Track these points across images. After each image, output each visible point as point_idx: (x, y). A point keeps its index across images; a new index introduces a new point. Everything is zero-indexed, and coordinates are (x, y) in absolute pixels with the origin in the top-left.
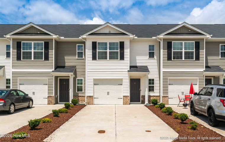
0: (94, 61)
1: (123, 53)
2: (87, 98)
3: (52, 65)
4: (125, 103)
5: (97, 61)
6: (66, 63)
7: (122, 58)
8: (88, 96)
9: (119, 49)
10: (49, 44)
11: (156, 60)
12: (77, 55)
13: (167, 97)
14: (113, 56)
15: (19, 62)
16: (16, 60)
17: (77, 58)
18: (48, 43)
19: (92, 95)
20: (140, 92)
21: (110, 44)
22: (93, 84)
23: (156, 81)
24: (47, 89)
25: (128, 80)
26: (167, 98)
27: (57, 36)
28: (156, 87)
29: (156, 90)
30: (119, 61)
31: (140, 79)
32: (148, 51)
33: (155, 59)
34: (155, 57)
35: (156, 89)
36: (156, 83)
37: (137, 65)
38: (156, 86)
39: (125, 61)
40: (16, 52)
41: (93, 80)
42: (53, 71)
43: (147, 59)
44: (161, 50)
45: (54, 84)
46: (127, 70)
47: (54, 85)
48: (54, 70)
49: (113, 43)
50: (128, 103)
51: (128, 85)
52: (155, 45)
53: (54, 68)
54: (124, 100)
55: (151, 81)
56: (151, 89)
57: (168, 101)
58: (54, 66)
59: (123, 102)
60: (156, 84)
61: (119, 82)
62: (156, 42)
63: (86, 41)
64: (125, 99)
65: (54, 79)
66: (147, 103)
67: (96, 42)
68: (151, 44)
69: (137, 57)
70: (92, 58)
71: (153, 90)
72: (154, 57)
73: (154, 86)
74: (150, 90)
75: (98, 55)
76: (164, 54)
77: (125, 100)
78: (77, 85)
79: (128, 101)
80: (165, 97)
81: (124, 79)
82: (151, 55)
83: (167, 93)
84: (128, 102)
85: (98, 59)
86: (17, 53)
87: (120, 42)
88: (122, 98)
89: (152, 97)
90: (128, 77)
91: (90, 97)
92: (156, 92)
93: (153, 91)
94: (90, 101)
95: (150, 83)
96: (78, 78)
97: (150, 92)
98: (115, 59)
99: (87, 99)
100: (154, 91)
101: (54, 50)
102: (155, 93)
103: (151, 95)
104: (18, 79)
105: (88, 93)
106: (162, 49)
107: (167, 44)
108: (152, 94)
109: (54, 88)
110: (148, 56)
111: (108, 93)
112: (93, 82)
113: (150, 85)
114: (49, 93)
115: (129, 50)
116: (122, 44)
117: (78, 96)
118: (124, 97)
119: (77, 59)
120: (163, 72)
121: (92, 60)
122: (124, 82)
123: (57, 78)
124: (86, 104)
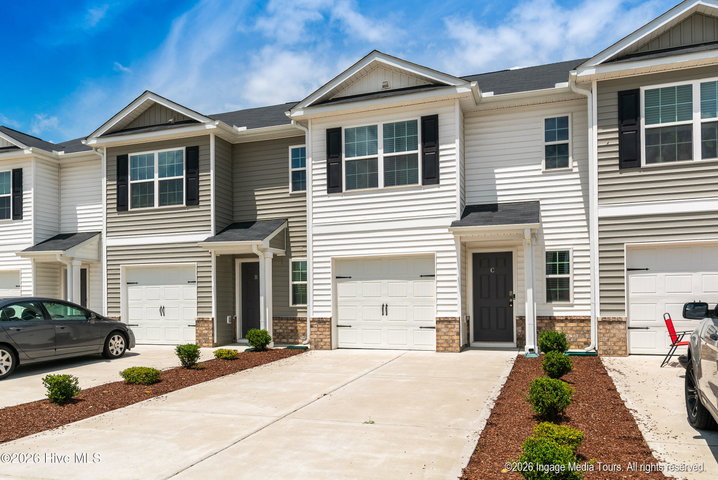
0: (335, 197)
1: (436, 157)
2: (311, 326)
3: (207, 218)
4: (443, 347)
5: (345, 194)
6: (259, 212)
7: (432, 176)
8: (313, 320)
9: (420, 146)
10: (201, 153)
11: (577, 176)
12: (290, 184)
13: (620, 322)
14: (399, 173)
15: (124, 217)
16: (115, 211)
17: (290, 190)
18: (196, 149)
19: (328, 315)
20: (512, 303)
21: (388, 128)
22: (330, 276)
23: (576, 260)
24: (195, 296)
25: (455, 260)
26: (622, 326)
27: (217, 123)
28: (576, 284)
29: (576, 296)
30: (419, 188)
31: (509, 255)
32: (541, 144)
33: (570, 172)
34: (572, 163)
35: (576, 290)
36: (576, 266)
37: (499, 199)
38: (576, 278)
39: (442, 189)
40: (115, 187)
41: (330, 265)
42: (208, 240)
43: (540, 173)
44: (590, 130)
45: (213, 279)
46: (449, 222)
47: (213, 284)
48: (212, 234)
49: (397, 124)
50: (454, 345)
51: (456, 278)
52: (570, 116)
53: (212, 228)
54: (440, 333)
55: (558, 261)
56: (558, 290)
57: (625, 340)
58: (212, 223)
59: (437, 343)
60: (576, 272)
61: (421, 268)
62: (574, 102)
63: (305, 129)
64: (444, 330)
65: (213, 264)
66: (532, 347)
67: (340, 129)
68: (555, 113)
69: (496, 171)
70: (326, 188)
71: (564, 296)
72: (567, 165)
73: (568, 279)
74: (551, 297)
75: (347, 173)
76: (605, 143)
77: (445, 334)
78: (291, 283)
79: (456, 337)
80: (610, 323)
81: (439, 255)
82: (556, 156)
83: (620, 306)
84: (453, 341)
85: (347, 189)
86: (118, 189)
87: (423, 118)
88: (434, 324)
89: (562, 321)
90: (453, 248)
91: (321, 321)
92: (576, 302)
93: (568, 299)
94: (321, 337)
95: (551, 269)
96: (293, 260)
97: (554, 303)
98: (405, 184)
99: (313, 329)
100: (571, 299)
101: (212, 172)
102: (576, 307)
103: (556, 314)
104: (120, 267)
105: (316, 309)
106: (595, 127)
107: (616, 102)
108: (559, 310)
109: (213, 295)
110: (544, 162)
111: (385, 309)
112: (330, 270)
113: (551, 276)
114: (200, 310)
115: (457, 144)
116: (431, 125)
117: (295, 320)
118: (439, 321)
119: (292, 196)
120: (600, 219)
121: (325, 193)
122: (439, 266)
123: (234, 261)
124: (309, 346)
